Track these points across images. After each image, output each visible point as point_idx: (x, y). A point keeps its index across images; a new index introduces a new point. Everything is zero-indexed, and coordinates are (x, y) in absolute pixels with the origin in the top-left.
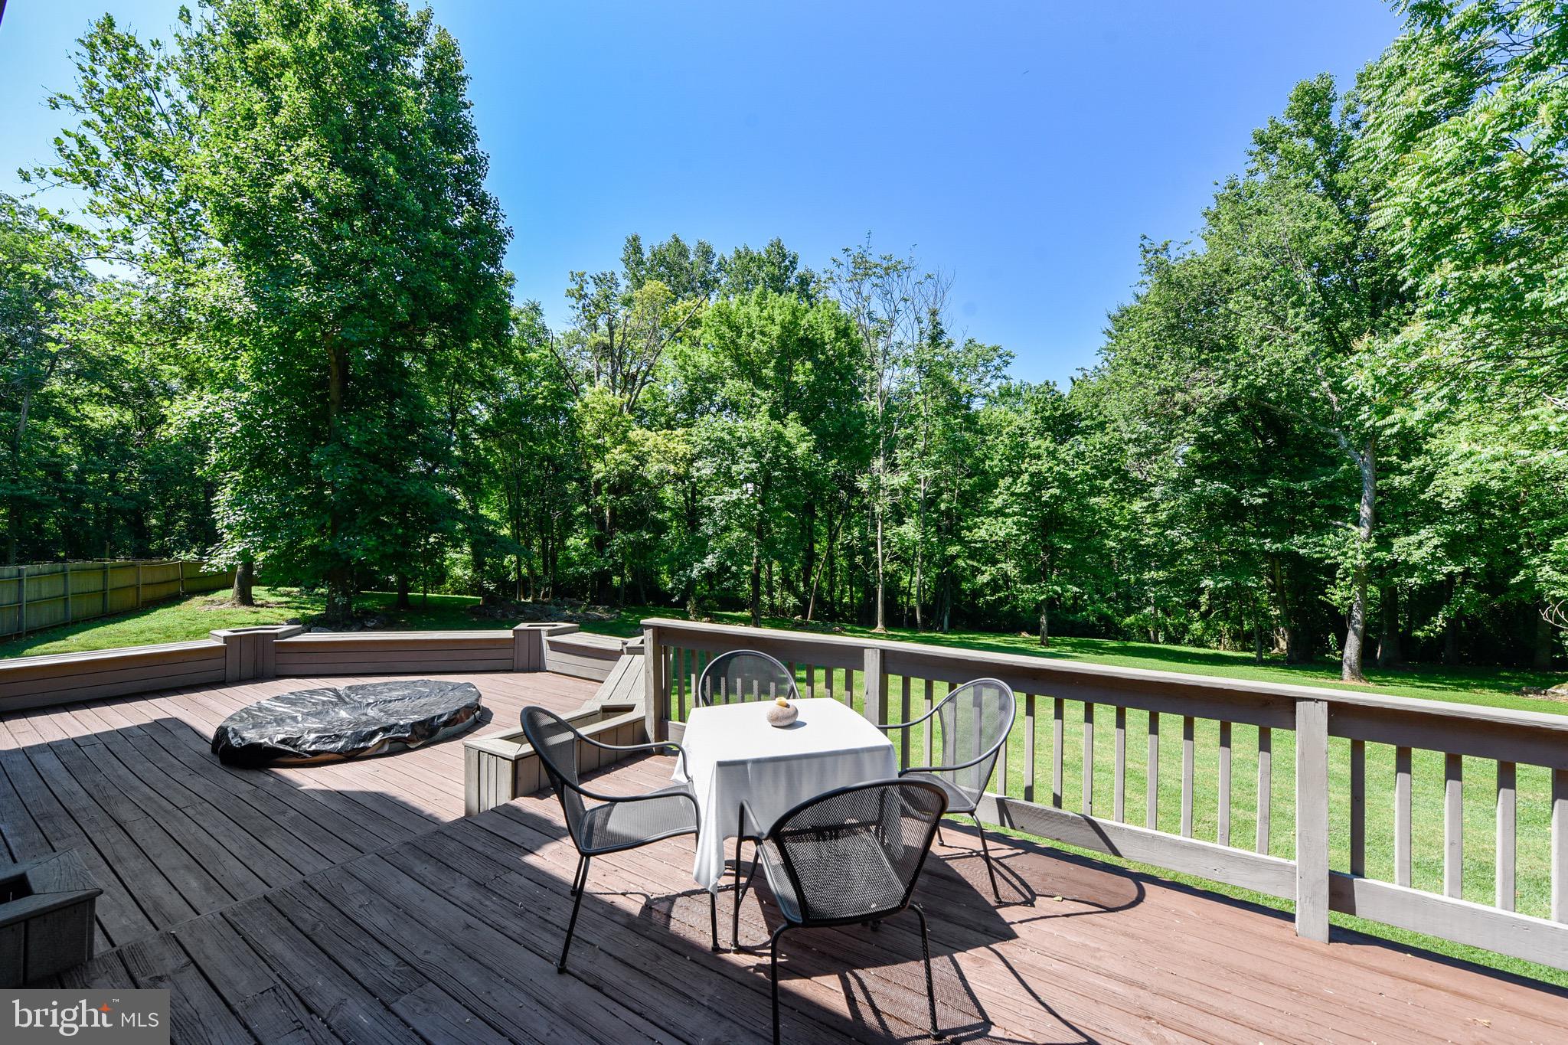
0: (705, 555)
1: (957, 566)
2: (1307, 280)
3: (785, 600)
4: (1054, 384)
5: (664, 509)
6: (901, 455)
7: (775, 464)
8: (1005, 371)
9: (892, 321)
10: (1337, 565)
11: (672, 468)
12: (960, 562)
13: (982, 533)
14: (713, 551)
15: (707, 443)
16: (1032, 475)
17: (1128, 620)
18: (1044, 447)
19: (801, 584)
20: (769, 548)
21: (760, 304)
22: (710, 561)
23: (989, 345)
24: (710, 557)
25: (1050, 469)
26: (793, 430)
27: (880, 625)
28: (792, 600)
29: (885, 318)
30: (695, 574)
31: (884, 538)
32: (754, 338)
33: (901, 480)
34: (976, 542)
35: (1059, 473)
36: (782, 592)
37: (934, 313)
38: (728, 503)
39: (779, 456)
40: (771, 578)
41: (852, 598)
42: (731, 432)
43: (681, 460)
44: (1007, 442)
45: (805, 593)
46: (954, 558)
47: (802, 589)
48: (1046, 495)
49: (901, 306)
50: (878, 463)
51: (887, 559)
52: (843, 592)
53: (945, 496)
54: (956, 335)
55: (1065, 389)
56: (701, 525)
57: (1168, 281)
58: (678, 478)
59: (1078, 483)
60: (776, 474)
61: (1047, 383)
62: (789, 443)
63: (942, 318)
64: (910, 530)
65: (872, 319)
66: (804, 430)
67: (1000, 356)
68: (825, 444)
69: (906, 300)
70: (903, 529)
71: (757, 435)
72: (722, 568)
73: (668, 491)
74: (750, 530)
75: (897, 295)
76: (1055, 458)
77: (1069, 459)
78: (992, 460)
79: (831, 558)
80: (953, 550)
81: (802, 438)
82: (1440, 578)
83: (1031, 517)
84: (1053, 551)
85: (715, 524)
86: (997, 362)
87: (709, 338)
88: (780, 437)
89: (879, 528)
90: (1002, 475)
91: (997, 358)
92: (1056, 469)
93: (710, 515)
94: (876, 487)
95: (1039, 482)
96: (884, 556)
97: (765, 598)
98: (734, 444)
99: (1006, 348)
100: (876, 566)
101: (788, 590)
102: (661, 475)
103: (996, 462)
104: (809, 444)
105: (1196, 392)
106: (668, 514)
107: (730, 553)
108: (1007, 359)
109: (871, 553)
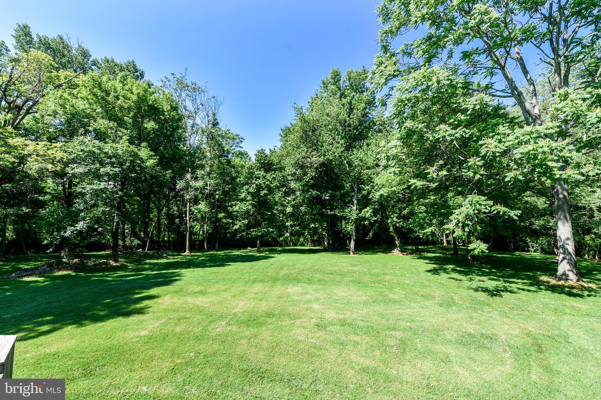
0: (77, 222)
1: (223, 222)
2: (340, 128)
3: (132, 242)
4: (264, 150)
5: (46, 193)
6: (200, 173)
7: (132, 169)
8: (241, 145)
9: (196, 113)
10: (349, 218)
11: (50, 166)
12: (224, 221)
13: (236, 208)
14: (84, 219)
15: (81, 153)
16: (257, 185)
17: (281, 239)
18: (262, 174)
19: (142, 233)
20: (125, 217)
21: (122, 82)
22: (81, 225)
23: (235, 133)
24: (81, 223)
25: (264, 183)
26: (144, 152)
27: (187, 251)
28: (136, 242)
29: (193, 110)
30: (68, 233)
31: (190, 210)
32: (119, 99)
33: (200, 184)
34: (234, 212)
35: (268, 184)
36: (131, 237)
37: (214, 115)
38: (96, 190)
39: (135, 166)
40: (124, 232)
41: (169, 238)
42: (100, 148)
43: (59, 162)
44: (247, 171)
45: (144, 237)
46: (221, 218)
47: (143, 236)
48: (262, 193)
49: (200, 107)
50: (189, 176)
51: (191, 220)
52: (165, 235)
53: (217, 192)
54: (223, 126)
55: (268, 152)
56: (75, 203)
57: (304, 120)
58: (57, 175)
59: (274, 189)
60: (133, 175)
61: (262, 150)
62: (142, 159)
63: (217, 117)
64: (203, 206)
65: (186, 110)
66: (152, 153)
67: (239, 139)
68: (164, 163)
69: (202, 105)
70: (199, 206)
71: (120, 152)
72: (91, 229)
73: (50, 183)
74: (112, 206)
75: (198, 101)
76: (266, 179)
77: (270, 179)
78: (240, 178)
79: (159, 220)
80: (221, 215)
81: (150, 157)
82: (372, 221)
83: (255, 202)
84: (263, 215)
85: (86, 202)
86: (238, 140)
87: (85, 93)
88: (136, 155)
89: (188, 206)
90: (244, 185)
91: (237, 139)
92: (267, 183)
93: (83, 197)
94: (188, 187)
95: (259, 188)
96: (190, 218)
97: (120, 242)
98: (102, 156)
99: (241, 136)
100: (186, 224)
101: (134, 237)
102: (41, 171)
103: (242, 179)
104: (155, 161)
105: (313, 159)
106: (48, 197)
107: (98, 220)
108: (242, 140)
109: (183, 217)
